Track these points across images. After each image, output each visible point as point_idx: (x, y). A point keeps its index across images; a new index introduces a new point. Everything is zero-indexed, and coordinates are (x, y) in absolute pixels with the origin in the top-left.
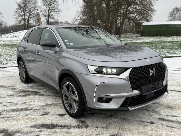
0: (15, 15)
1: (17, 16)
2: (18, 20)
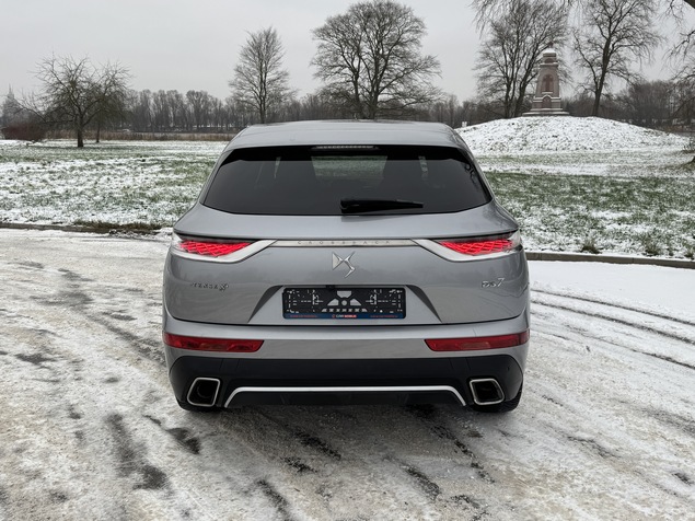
0: (480, 67)
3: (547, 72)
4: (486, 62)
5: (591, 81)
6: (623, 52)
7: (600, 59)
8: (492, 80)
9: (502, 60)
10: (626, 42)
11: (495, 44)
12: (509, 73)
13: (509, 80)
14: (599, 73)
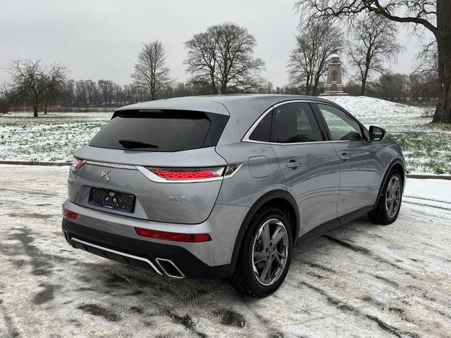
0: (290, 66)
1: (293, 67)
3: (334, 68)
4: (294, 63)
5: (359, 74)
6: (379, 56)
7: (365, 60)
8: (298, 74)
9: (304, 61)
10: (380, 50)
11: (300, 51)
12: (308, 69)
13: (309, 74)
14: (364, 69)
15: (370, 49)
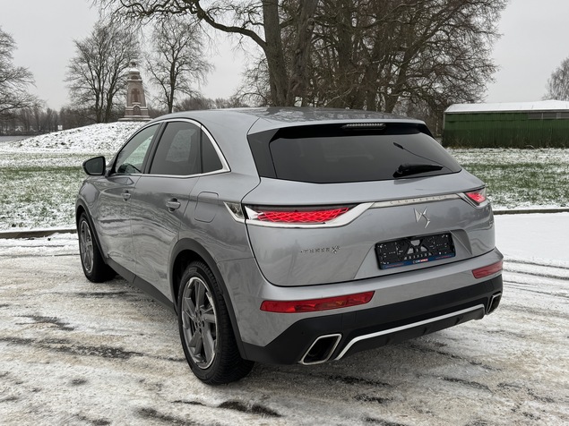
0: (70, 79)
1: (75, 81)
2: (80, 92)
3: (134, 86)
4: (76, 76)
5: (164, 95)
6: (186, 75)
7: (169, 78)
8: (83, 91)
9: (89, 74)
10: (185, 67)
11: (82, 61)
12: (97, 86)
13: (99, 91)
14: (169, 89)
15: (173, 65)
